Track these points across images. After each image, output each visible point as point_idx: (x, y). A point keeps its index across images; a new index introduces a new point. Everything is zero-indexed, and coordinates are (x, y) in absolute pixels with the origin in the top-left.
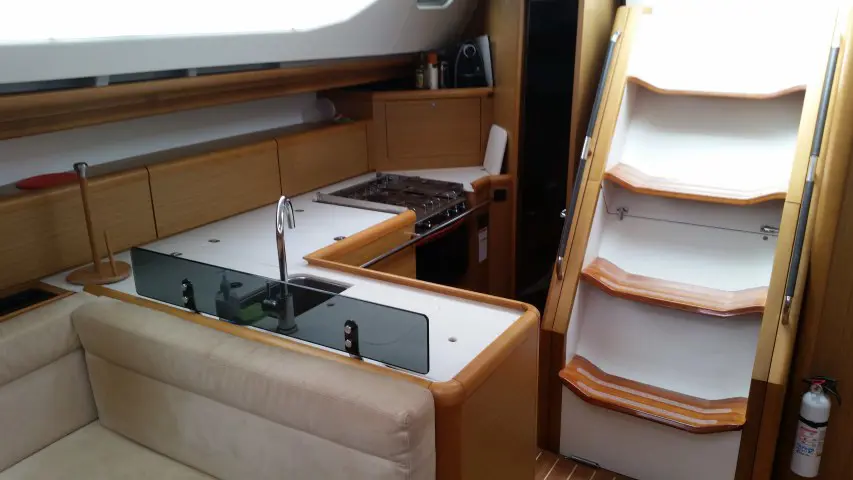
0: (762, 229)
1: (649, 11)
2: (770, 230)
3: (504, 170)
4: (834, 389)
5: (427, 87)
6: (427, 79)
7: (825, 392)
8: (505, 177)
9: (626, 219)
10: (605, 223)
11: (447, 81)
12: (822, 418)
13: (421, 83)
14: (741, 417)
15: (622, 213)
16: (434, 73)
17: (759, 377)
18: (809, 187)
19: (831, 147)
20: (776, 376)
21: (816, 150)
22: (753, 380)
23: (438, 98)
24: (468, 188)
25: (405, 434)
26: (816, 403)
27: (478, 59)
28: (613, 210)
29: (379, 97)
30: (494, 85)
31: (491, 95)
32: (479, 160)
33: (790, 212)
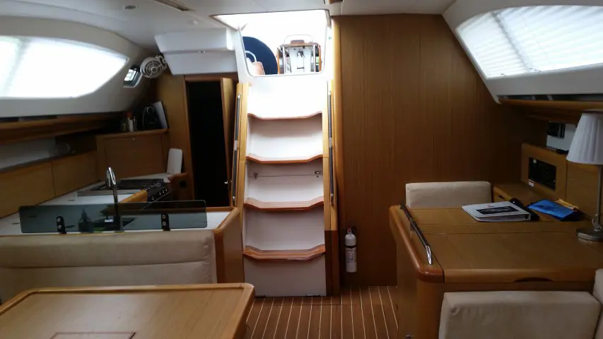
0: (316, 173)
1: (250, 85)
2: (319, 173)
3: (183, 170)
4: (355, 230)
5: (128, 130)
6: (128, 125)
7: (353, 233)
8: (184, 174)
9: (258, 178)
10: (249, 182)
11: (139, 127)
12: (353, 243)
13: (125, 129)
14: (323, 249)
15: (256, 176)
16: (131, 123)
17: (328, 229)
18: (331, 150)
19: (336, 131)
20: (334, 228)
21: (330, 135)
22: (325, 232)
23: (135, 136)
24: (166, 181)
25: (206, 246)
26: (350, 238)
27: (155, 114)
28: (252, 175)
29: (100, 138)
30: (168, 127)
31: (167, 133)
32: (164, 169)
33: (326, 162)
